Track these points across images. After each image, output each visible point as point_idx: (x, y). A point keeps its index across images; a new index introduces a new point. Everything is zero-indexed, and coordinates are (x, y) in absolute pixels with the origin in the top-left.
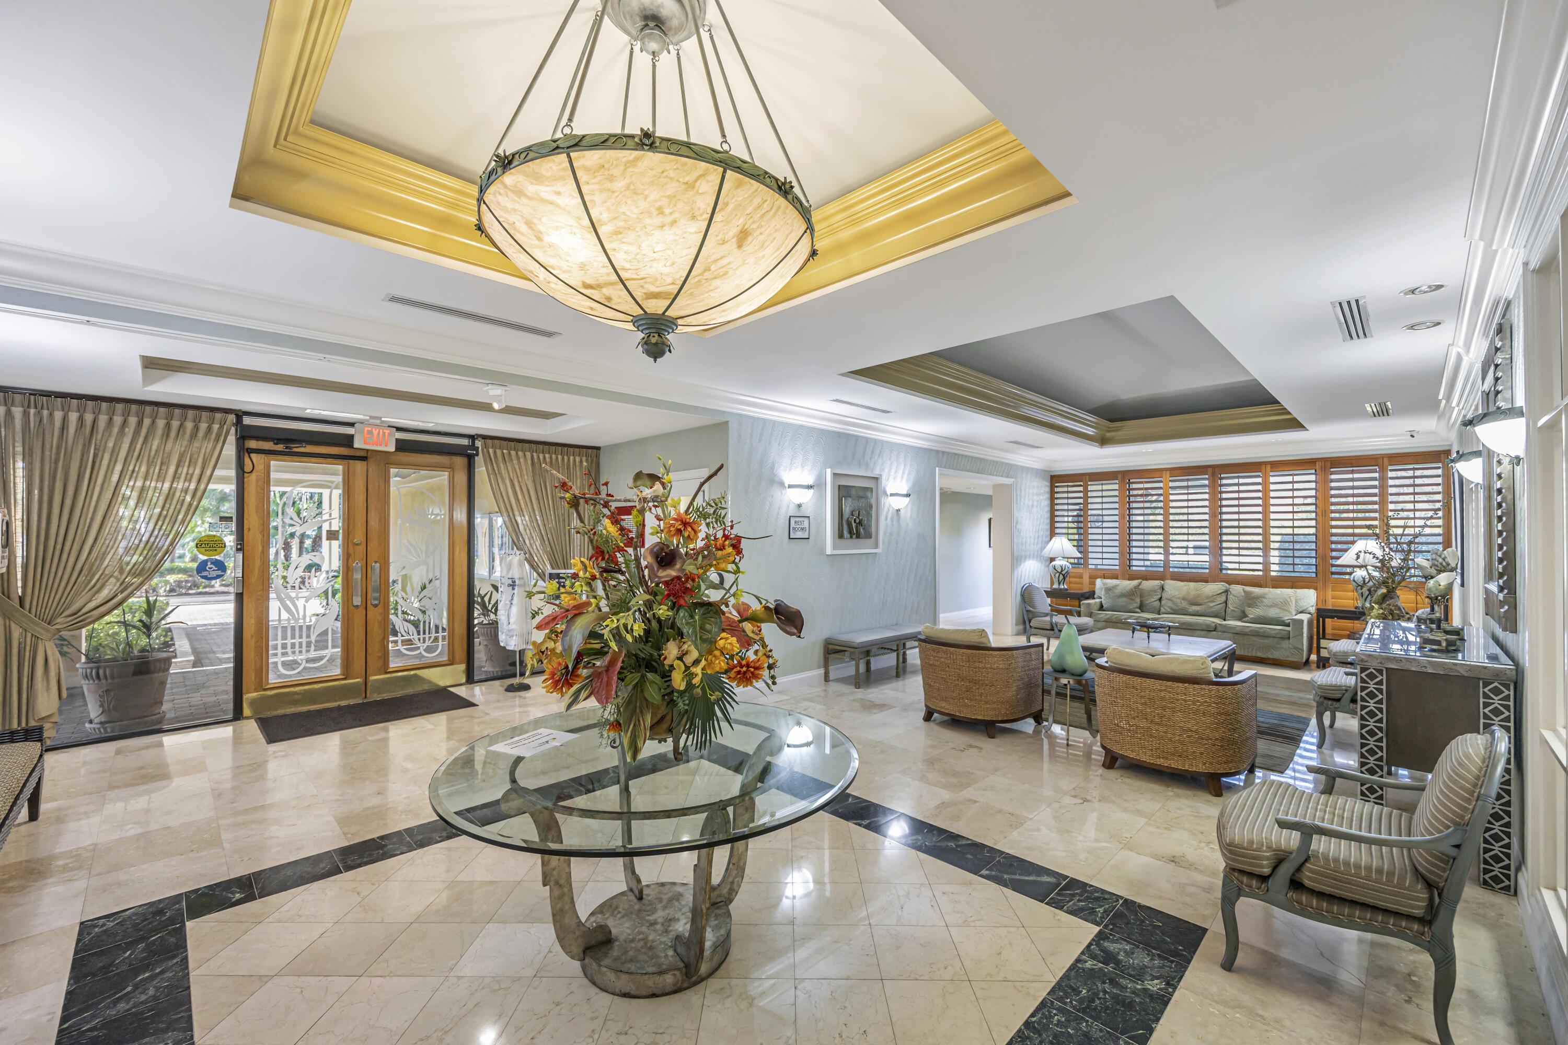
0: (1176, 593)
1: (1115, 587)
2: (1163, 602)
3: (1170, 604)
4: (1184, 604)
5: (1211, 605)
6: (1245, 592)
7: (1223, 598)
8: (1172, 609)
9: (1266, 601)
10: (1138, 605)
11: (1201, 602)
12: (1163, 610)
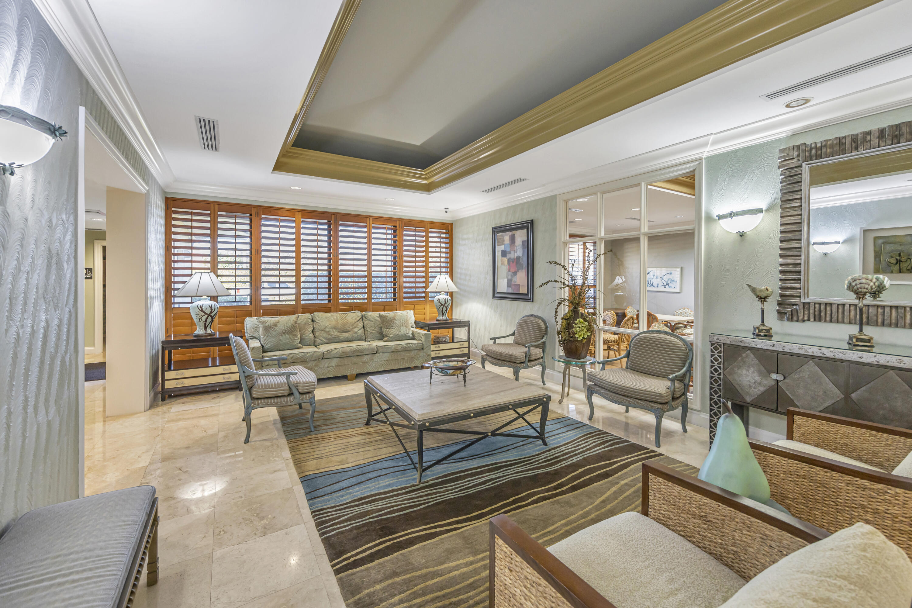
0: (327, 323)
1: (275, 324)
2: (317, 334)
3: (325, 335)
4: (336, 333)
5: (356, 330)
6: (380, 316)
7: (361, 324)
8: (326, 338)
9: (397, 323)
10: (299, 340)
11: (348, 329)
12: (318, 341)
